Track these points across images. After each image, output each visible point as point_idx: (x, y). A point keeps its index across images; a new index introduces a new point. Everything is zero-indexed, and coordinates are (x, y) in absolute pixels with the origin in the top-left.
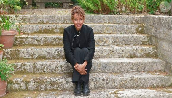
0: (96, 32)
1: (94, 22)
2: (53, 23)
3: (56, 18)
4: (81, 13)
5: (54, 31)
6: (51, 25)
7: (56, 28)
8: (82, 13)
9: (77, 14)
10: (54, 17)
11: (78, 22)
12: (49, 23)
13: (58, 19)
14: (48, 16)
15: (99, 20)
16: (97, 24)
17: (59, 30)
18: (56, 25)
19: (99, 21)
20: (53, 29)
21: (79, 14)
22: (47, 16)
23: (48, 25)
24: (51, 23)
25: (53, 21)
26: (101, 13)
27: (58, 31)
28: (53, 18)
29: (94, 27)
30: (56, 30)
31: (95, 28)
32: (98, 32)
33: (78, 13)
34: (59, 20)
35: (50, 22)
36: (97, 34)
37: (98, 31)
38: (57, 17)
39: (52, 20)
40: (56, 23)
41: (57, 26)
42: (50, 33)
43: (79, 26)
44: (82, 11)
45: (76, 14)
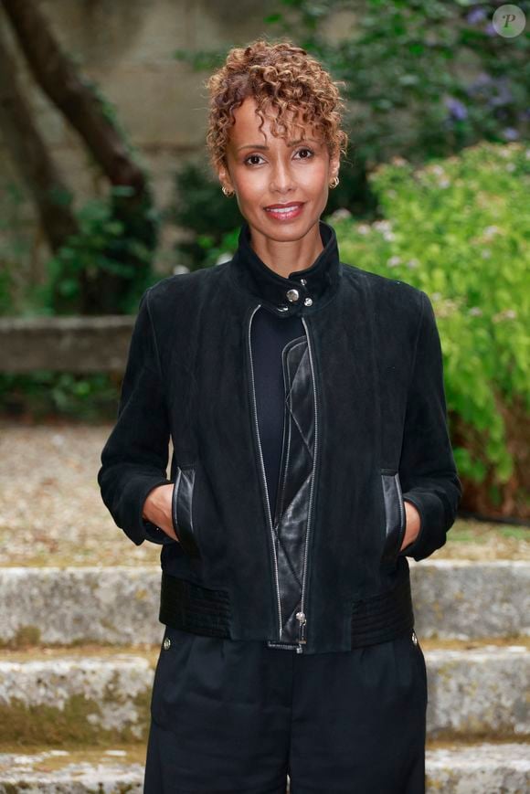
0: (476, 725)
1: (456, 628)
2: (77, 644)
3: (106, 596)
4: (298, 91)
5: (93, 718)
6: (63, 666)
7: (111, 697)
8: (306, 88)
9: (266, 100)
10: (84, 589)
11: (274, 176)
12: (43, 638)
13: (123, 601)
14: (32, 578)
15: (495, 608)
16: (485, 641)
17: (133, 716)
18: (111, 666)
19: (499, 614)
20: (79, 704)
21: (282, 103)
22: (22, 582)
23: (34, 666)
24: (57, 645)
25: (78, 620)
26: (508, 507)
27: (128, 723)
28: (77, 597)
29: (453, 684)
30: (107, 711)
31: (461, 688)
32: (495, 726)
33: (268, 89)
34: (132, 610)
35: (54, 635)
36: (486, 747)
37: (489, 718)
38: (119, 587)
39: (70, 609)
40: (107, 644)
41: (117, 675)
42: (56, 744)
43: (288, 221)
44: (310, 73)
45: (249, 107)
